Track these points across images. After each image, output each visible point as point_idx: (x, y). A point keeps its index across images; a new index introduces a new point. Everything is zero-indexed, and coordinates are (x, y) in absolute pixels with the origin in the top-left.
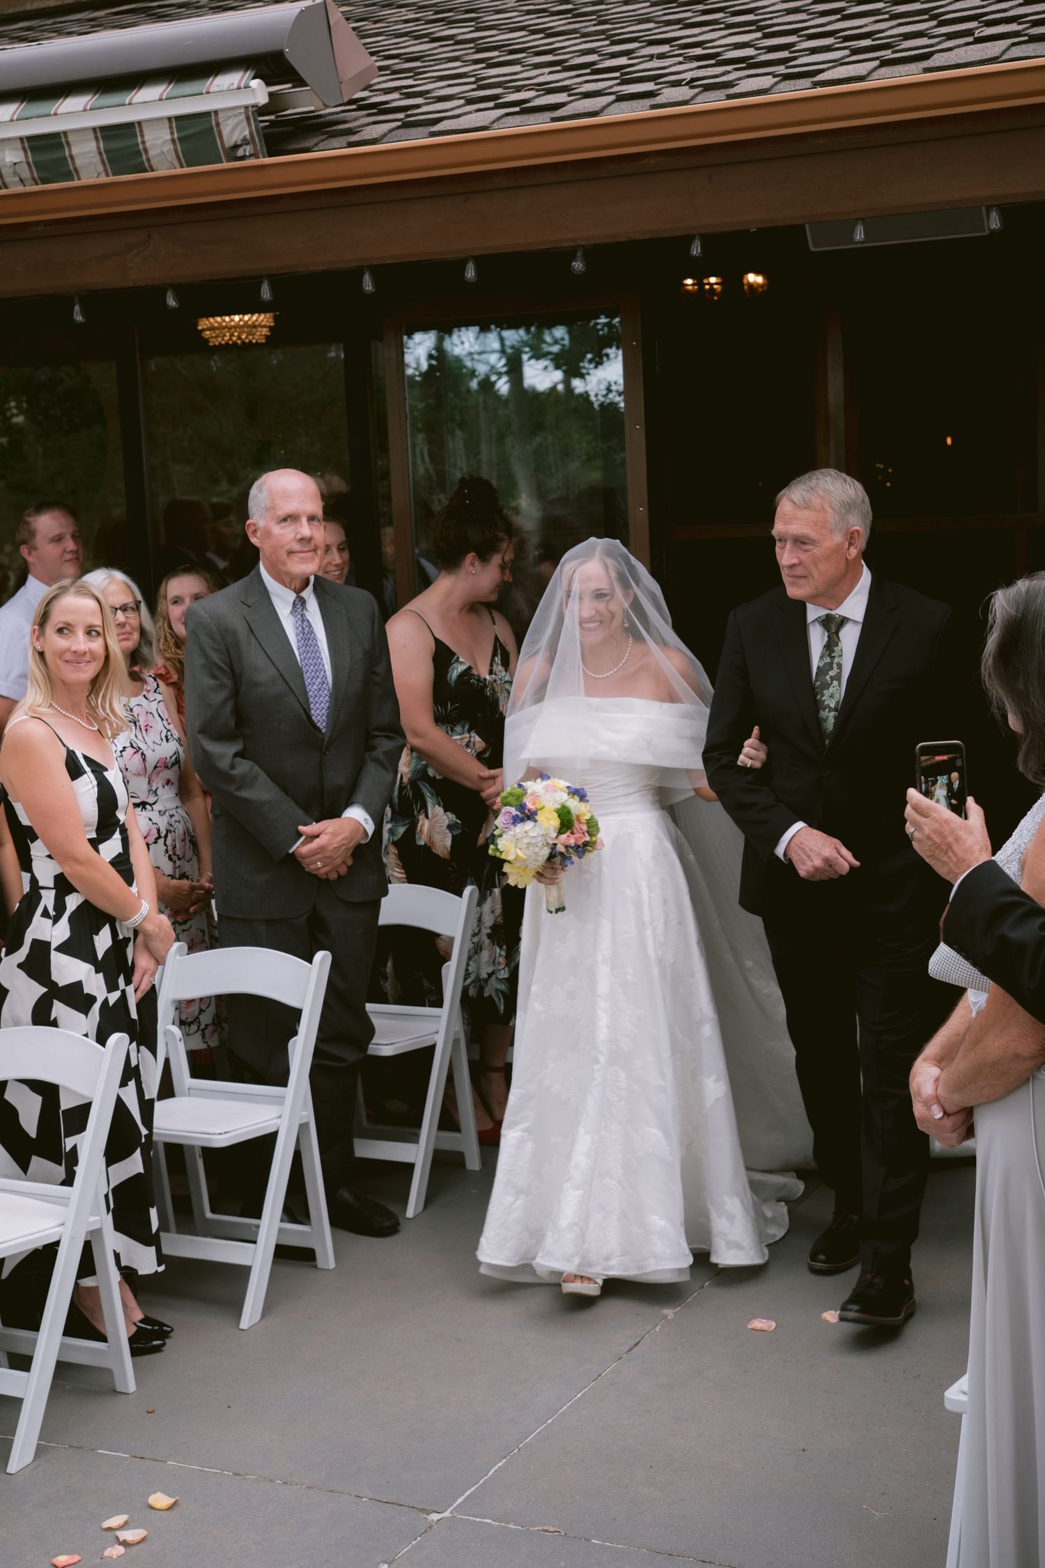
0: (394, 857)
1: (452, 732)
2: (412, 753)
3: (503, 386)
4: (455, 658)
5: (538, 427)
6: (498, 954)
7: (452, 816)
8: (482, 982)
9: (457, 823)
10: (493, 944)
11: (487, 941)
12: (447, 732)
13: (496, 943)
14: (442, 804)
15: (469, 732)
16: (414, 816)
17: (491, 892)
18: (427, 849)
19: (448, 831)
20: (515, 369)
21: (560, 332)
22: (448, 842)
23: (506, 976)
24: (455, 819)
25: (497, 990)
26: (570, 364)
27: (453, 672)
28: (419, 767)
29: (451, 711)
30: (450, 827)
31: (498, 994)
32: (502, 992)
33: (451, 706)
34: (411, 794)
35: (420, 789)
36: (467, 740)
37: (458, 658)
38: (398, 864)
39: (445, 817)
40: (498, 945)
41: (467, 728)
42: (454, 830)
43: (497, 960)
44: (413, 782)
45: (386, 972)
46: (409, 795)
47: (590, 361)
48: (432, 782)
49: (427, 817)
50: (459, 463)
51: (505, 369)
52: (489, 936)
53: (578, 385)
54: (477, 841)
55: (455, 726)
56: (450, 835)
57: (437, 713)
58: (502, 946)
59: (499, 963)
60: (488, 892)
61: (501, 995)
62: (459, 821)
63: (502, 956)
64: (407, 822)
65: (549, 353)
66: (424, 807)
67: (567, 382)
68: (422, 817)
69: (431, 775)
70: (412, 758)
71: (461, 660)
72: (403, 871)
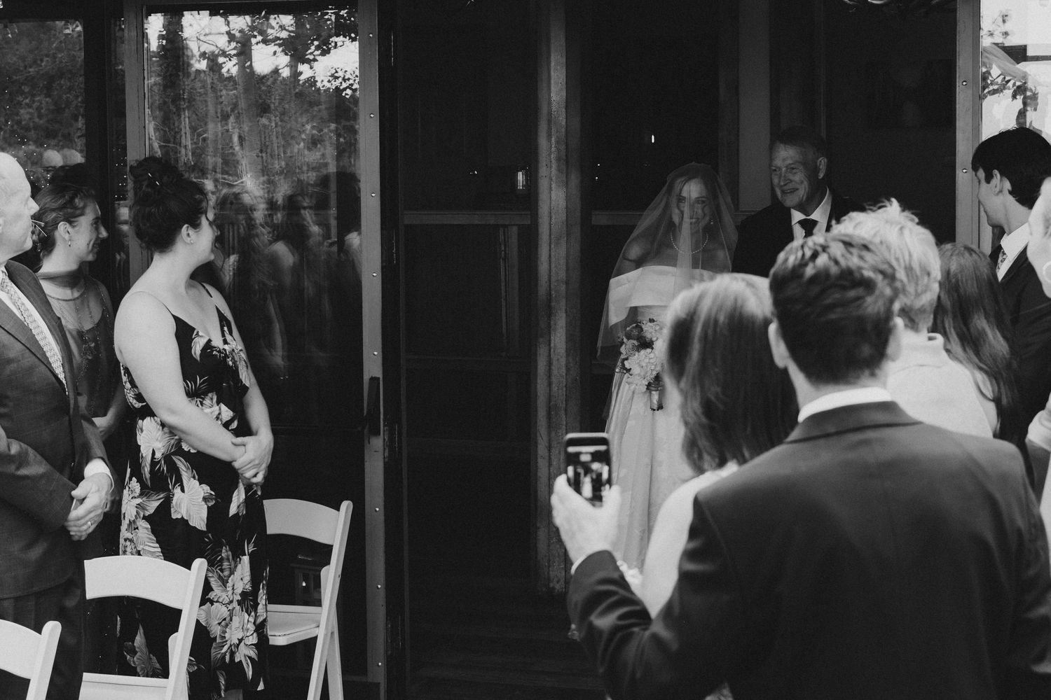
0: (146, 531)
1: (202, 406)
2: (163, 429)
3: (230, 67)
4: (195, 333)
5: (264, 109)
6: (246, 621)
7: (206, 488)
8: (233, 647)
9: (211, 494)
10: (242, 611)
11: (238, 608)
12: (198, 406)
13: (244, 610)
14: (197, 477)
15: (218, 403)
16: (170, 490)
17: (240, 559)
18: (184, 522)
19: (203, 503)
20: (244, 53)
21: (287, 20)
22: (204, 514)
23: (255, 641)
24: (209, 491)
25: (245, 656)
26: (296, 49)
27: (196, 347)
28: (173, 442)
29: (200, 385)
30: (205, 499)
31: (246, 660)
32: (250, 658)
33: (200, 380)
34: (165, 469)
35: (175, 464)
36: (217, 413)
37: (198, 332)
38: (150, 539)
39: (200, 489)
40: (247, 612)
41: (215, 400)
42: (209, 501)
43: (245, 626)
44: (167, 458)
45: (134, 646)
46: (163, 469)
47: (318, 48)
48: (187, 456)
49: (183, 490)
50: (183, 141)
51: (234, 52)
52: (239, 603)
53: (305, 71)
54: (229, 512)
55: (203, 399)
56: (206, 506)
57: (187, 388)
58: (251, 612)
59: (248, 630)
60: (238, 559)
61: (249, 661)
62: (213, 493)
63: (251, 622)
64: (162, 496)
65: (278, 38)
66: (179, 481)
67: (293, 66)
68: (177, 491)
69: (186, 449)
70: (165, 433)
71: (200, 334)
72: (158, 545)
